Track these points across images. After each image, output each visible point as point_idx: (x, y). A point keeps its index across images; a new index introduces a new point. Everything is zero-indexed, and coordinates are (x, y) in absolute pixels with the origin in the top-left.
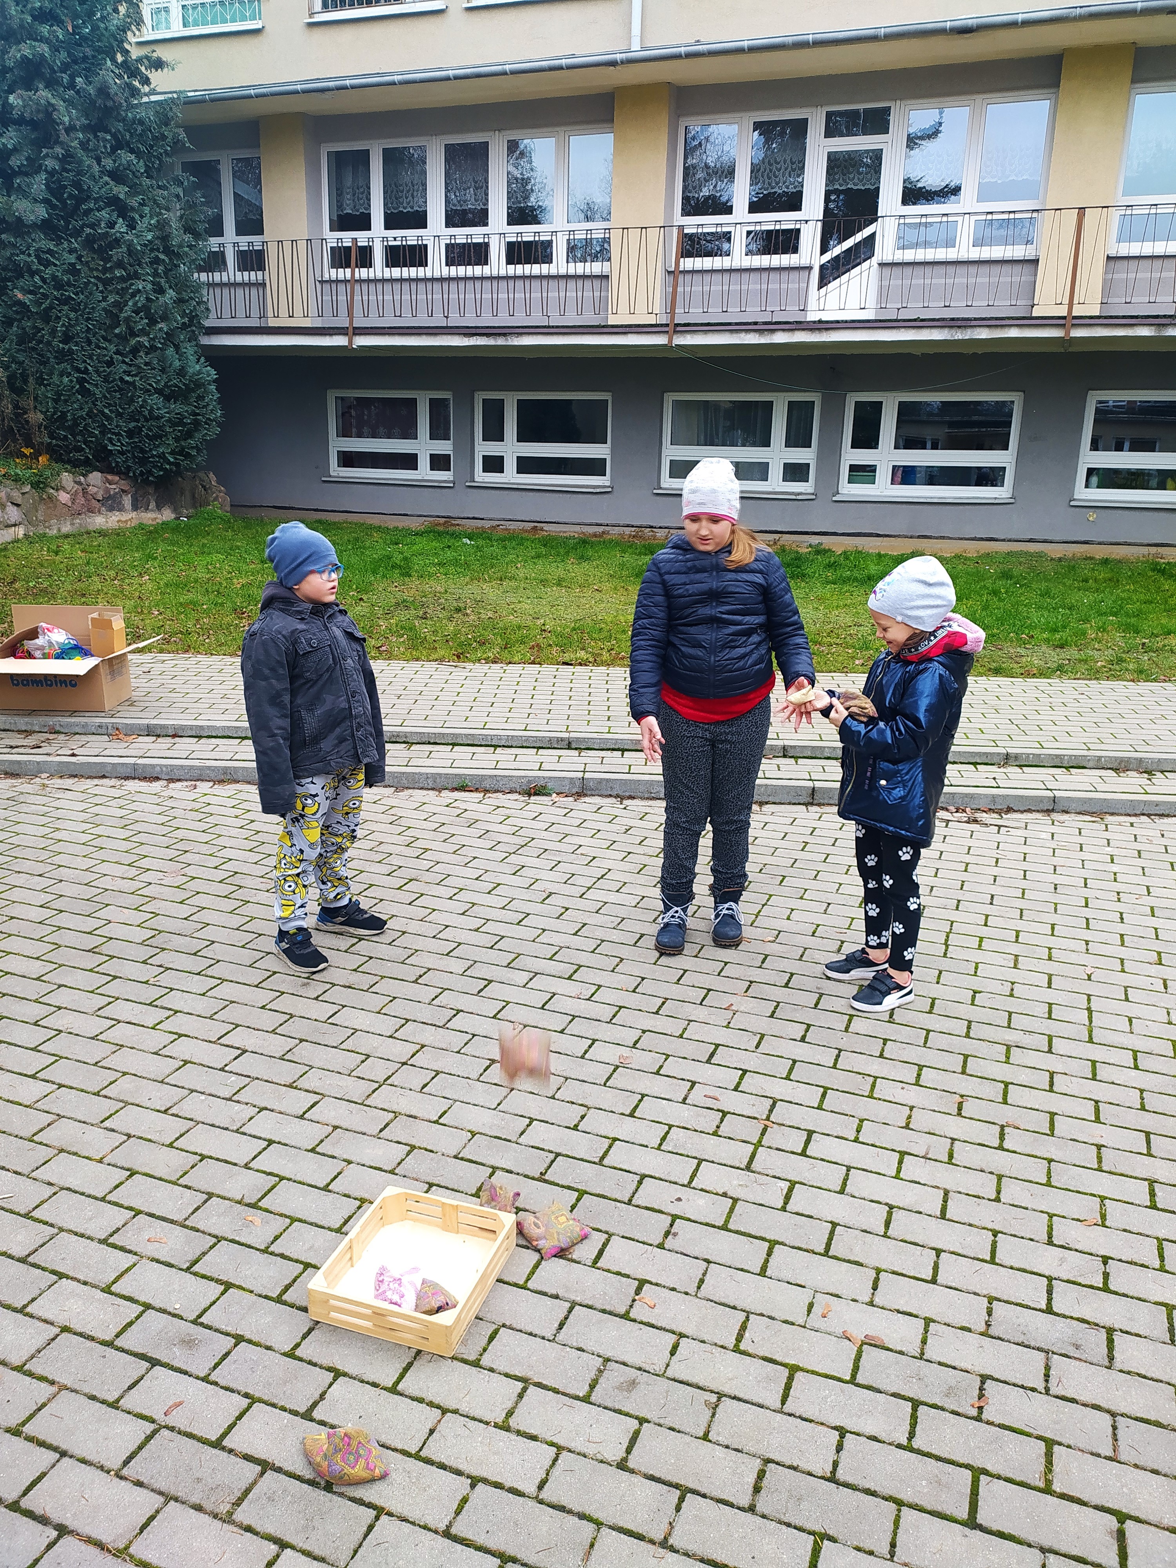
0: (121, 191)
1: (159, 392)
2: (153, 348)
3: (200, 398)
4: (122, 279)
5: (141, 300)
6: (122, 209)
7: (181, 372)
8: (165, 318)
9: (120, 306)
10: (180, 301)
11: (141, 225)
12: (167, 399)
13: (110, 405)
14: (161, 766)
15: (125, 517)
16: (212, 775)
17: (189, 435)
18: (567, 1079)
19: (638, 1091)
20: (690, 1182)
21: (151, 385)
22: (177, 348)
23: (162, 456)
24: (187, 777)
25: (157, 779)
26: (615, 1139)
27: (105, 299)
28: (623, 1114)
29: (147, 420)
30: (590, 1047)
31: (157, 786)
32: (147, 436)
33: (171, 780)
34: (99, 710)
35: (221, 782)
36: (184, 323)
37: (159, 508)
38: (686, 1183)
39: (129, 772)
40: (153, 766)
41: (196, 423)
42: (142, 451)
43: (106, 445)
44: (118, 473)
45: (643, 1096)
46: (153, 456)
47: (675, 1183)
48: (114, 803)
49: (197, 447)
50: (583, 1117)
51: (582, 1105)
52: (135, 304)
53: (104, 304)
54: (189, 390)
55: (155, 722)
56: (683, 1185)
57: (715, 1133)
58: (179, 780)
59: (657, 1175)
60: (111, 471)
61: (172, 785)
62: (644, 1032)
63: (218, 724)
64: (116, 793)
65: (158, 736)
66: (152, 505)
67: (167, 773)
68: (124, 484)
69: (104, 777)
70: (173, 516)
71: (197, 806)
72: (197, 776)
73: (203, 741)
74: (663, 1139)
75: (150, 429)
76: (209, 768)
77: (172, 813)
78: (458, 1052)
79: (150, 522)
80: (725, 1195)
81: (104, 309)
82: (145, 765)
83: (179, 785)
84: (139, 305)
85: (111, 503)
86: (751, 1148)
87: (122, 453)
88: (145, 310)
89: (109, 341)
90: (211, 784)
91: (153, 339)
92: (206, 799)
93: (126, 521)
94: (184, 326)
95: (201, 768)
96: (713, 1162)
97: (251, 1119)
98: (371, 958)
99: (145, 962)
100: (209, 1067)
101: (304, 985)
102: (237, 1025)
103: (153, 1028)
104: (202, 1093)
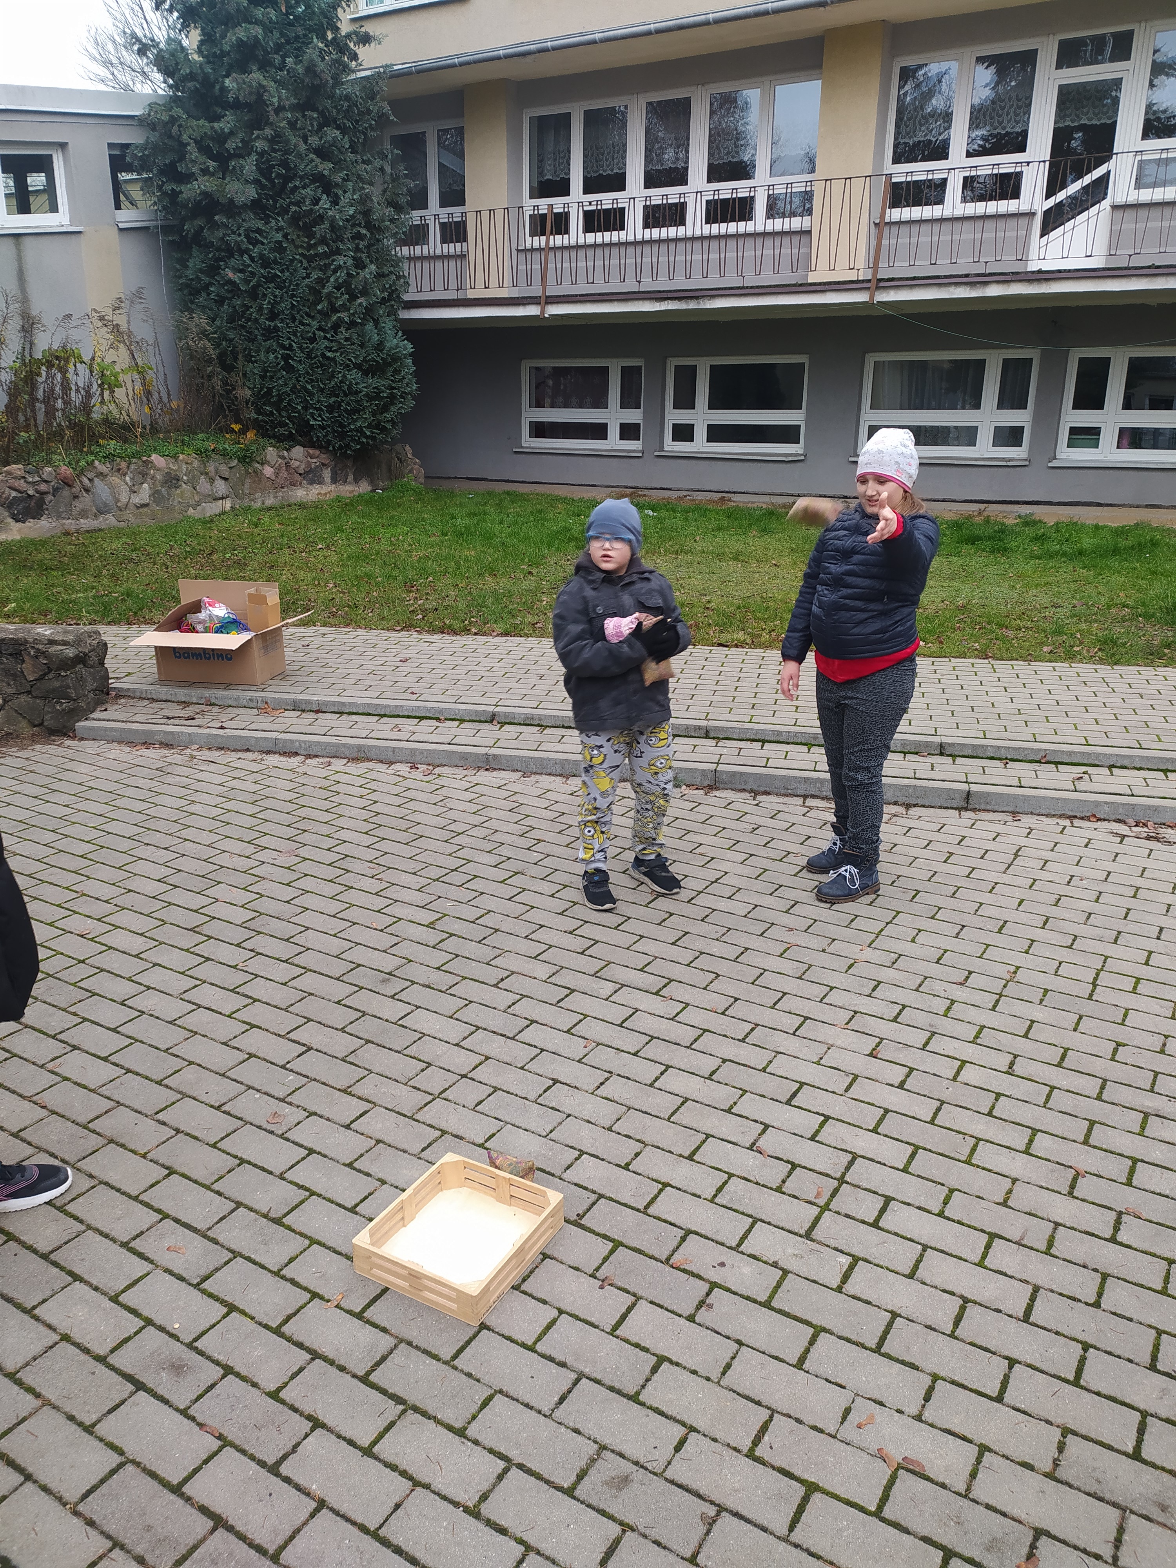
0: (325, 167)
1: (358, 367)
2: (353, 324)
3: (397, 372)
4: (325, 255)
5: (342, 275)
6: (327, 186)
7: (380, 347)
8: (365, 293)
9: (322, 282)
10: (380, 276)
11: (344, 201)
12: (366, 373)
13: (312, 381)
14: (299, 741)
15: (325, 489)
16: (347, 753)
17: (385, 409)
18: (629, 1108)
19: (704, 1130)
20: (739, 1245)
21: (350, 360)
22: (376, 322)
23: (360, 430)
24: (324, 753)
25: (296, 754)
26: (666, 1185)
27: (308, 276)
28: (681, 1156)
29: (346, 395)
30: (662, 1074)
31: (294, 761)
32: (346, 410)
33: (309, 756)
34: (250, 685)
35: (356, 760)
36: (383, 298)
37: (356, 480)
38: (734, 1245)
39: (269, 746)
40: (292, 741)
41: (392, 397)
42: (341, 425)
43: (308, 420)
44: (319, 447)
45: (708, 1136)
46: (351, 430)
47: (722, 1244)
48: (251, 778)
49: (392, 421)
50: (637, 1155)
51: (638, 1141)
52: (337, 280)
53: (307, 281)
54: (387, 364)
55: (300, 697)
56: (730, 1248)
57: (779, 1190)
58: (317, 756)
59: (703, 1232)
60: (312, 445)
61: (309, 761)
62: (724, 1061)
63: (359, 701)
64: (255, 767)
65: (303, 711)
66: (351, 478)
67: (306, 749)
68: (324, 458)
69: (248, 750)
70: (370, 488)
71: (327, 783)
72: (334, 753)
73: (345, 717)
74: (720, 1190)
75: (348, 404)
76: (344, 745)
77: (302, 790)
78: (522, 1068)
79: (348, 495)
80: (775, 1265)
81: (307, 286)
82: (285, 741)
83: (315, 761)
84: (340, 281)
85: (311, 476)
86: (815, 1211)
87: (323, 427)
88: (345, 285)
89: (313, 318)
90: (345, 761)
91: (353, 314)
92: (336, 777)
93: (325, 494)
94: (384, 301)
95: (337, 745)
96: (769, 1223)
97: (298, 1123)
98: (457, 956)
99: (238, 945)
100: (272, 1063)
101: (384, 981)
102: (309, 1020)
103: (229, 1016)
104: (258, 1091)
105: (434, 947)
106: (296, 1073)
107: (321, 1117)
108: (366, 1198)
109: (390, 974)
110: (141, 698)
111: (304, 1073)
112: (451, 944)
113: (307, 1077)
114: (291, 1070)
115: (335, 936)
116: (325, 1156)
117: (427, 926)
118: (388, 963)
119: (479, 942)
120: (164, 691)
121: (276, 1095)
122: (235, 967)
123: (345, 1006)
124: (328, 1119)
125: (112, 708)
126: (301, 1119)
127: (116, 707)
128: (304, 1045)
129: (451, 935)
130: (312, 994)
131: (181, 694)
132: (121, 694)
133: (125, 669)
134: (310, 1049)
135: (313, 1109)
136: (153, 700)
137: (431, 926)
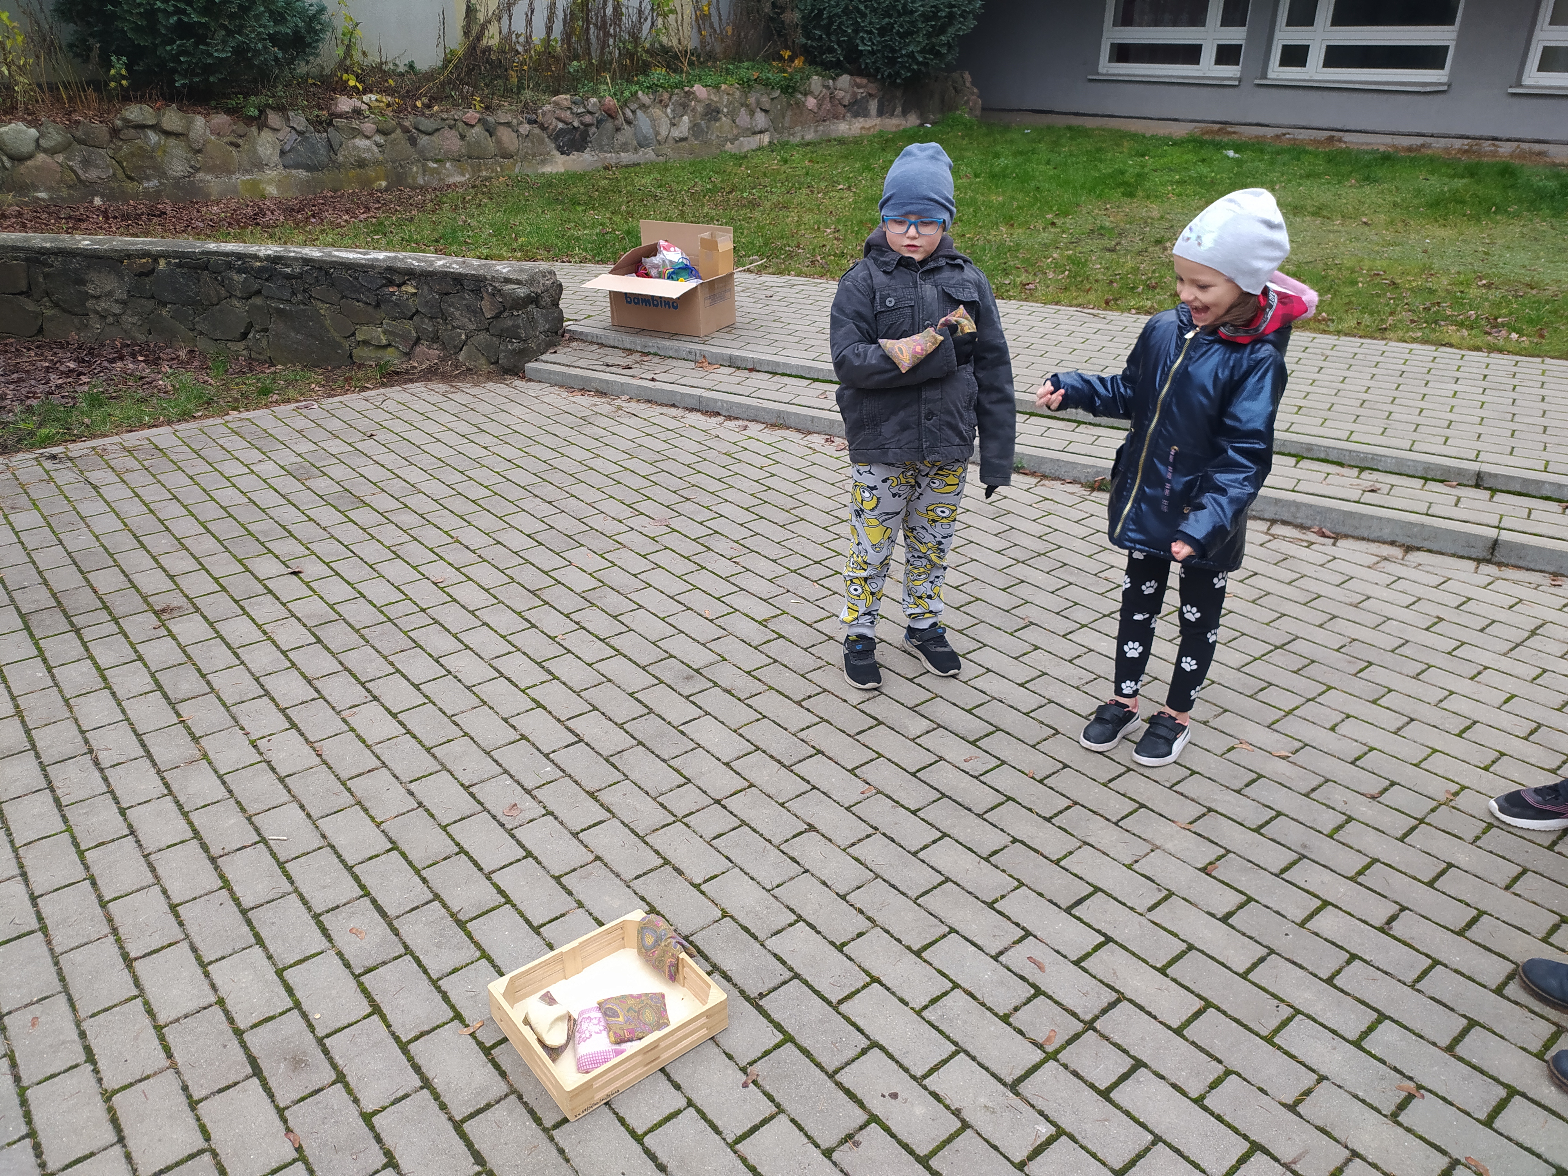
14: (722, 401)
15: (868, 123)
16: (767, 418)
23: (911, 55)
25: (718, 414)
33: (729, 418)
34: (694, 336)
40: (715, 400)
43: (857, 45)
44: (867, 75)
60: (860, 73)
61: (727, 423)
66: (900, 112)
67: (727, 410)
68: (872, 88)
76: (765, 409)
82: (709, 399)
85: (857, 107)
90: (763, 426)
97: (531, 821)
98: (775, 661)
99: (567, 616)
100: (538, 749)
101: (689, 678)
102: (595, 709)
103: (523, 691)
104: (512, 777)
105: (756, 648)
106: (556, 765)
107: (556, 818)
108: (556, 918)
109: (697, 671)
110: (592, 343)
111: (562, 766)
112: (776, 648)
113: (563, 771)
114: (552, 761)
115: (663, 619)
116: (539, 863)
117: (760, 623)
118: (699, 657)
119: (806, 649)
120: (613, 337)
121: (526, 786)
122: (553, 639)
123: (636, 699)
124: (561, 823)
125: (561, 350)
126: (535, 816)
127: (567, 349)
128: (577, 735)
129: (781, 636)
130: (610, 681)
131: (628, 340)
132: (576, 337)
133: (588, 310)
134: (581, 740)
135: (551, 808)
136: (602, 345)
137: (763, 623)
